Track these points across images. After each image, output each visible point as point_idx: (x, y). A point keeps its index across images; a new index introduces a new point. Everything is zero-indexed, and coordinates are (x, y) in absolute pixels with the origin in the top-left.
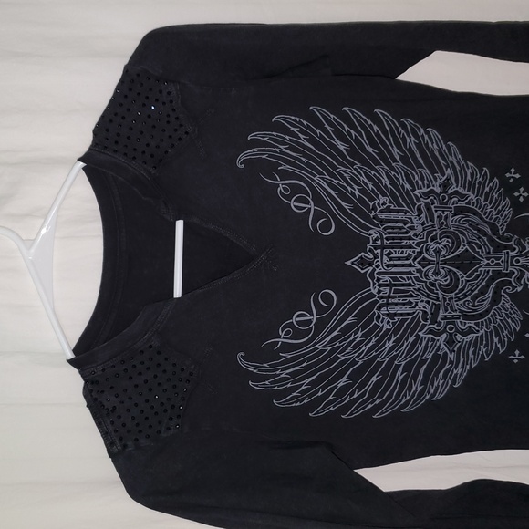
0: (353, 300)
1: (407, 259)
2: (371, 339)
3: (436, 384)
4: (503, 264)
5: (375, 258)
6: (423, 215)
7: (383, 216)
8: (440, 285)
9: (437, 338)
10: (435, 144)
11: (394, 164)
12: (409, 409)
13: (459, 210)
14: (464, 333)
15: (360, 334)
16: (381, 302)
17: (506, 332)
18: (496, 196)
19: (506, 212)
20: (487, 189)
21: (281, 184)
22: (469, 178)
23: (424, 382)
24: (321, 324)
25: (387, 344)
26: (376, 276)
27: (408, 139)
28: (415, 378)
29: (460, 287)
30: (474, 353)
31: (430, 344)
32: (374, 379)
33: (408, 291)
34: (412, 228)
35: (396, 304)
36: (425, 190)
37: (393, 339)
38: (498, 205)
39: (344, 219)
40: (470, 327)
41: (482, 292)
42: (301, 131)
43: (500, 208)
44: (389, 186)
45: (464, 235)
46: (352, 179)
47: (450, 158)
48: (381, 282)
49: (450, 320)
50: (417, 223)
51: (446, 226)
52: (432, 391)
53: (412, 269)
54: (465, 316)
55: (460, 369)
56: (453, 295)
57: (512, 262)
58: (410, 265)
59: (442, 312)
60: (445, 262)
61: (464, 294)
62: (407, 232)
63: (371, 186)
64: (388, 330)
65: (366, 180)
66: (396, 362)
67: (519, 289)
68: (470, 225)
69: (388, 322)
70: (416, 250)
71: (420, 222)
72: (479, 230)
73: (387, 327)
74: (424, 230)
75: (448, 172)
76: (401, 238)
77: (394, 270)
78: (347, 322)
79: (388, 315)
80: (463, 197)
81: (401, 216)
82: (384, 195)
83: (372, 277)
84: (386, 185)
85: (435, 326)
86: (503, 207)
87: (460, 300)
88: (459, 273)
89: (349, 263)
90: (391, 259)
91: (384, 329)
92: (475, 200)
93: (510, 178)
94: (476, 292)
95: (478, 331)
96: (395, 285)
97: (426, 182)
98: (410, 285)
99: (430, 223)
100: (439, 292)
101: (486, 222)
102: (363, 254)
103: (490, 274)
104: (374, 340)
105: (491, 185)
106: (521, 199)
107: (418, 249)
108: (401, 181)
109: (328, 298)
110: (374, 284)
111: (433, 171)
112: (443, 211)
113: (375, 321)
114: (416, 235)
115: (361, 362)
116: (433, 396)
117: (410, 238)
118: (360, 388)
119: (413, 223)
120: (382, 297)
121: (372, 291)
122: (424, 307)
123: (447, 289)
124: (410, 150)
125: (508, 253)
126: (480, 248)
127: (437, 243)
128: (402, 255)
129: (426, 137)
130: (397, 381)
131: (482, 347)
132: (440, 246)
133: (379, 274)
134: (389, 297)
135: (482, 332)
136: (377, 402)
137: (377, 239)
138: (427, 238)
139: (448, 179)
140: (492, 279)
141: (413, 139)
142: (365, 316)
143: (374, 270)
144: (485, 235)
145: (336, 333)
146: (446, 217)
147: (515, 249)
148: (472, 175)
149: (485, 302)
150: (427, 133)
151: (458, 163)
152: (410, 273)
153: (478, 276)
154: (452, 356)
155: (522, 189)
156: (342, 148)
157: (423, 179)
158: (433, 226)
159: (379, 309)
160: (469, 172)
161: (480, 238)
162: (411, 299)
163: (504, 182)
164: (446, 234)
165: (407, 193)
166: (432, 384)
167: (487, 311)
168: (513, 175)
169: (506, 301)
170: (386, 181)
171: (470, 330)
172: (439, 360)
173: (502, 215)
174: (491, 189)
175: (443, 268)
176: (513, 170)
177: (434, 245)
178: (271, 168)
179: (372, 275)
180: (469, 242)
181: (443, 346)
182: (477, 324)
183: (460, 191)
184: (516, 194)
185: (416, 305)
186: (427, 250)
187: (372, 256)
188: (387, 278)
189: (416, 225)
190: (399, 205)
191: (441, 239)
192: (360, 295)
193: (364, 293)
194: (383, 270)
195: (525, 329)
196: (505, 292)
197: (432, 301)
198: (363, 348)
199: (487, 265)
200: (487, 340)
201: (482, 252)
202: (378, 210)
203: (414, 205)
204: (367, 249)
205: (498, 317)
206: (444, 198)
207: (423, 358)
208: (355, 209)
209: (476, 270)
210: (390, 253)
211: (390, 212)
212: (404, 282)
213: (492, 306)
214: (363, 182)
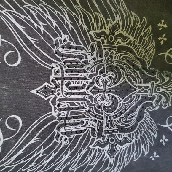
0: (36, 123)
1: (82, 88)
2: (52, 154)
4: (149, 92)
5: (57, 87)
6: (95, 53)
7: (64, 51)
9: (102, 149)
11: (75, 7)
13: (121, 48)
14: (121, 143)
15: (42, 151)
16: (60, 122)
17: (148, 140)
18: (147, 39)
19: (151, 51)
20: (142, 34)
25: (64, 157)
26: (57, 102)
30: (127, 157)
31: (97, 154)
33: (81, 113)
34: (86, 63)
35: (72, 124)
36: (98, 31)
37: (69, 153)
38: (147, 46)
39: (30, 52)
40: (125, 138)
41: (132, 111)
43: (148, 48)
44: (70, 26)
45: (123, 69)
46: (38, 15)
47: (119, 7)
48: (61, 107)
49: (111, 134)
50: (90, 58)
51: (111, 61)
53: (86, 96)
54: (122, 130)
55: (116, 170)
56: (113, 114)
57: (155, 90)
58: (84, 93)
59: (105, 129)
60: (110, 91)
61: (121, 112)
62: (82, 66)
63: (55, 24)
64: (65, 146)
65: (50, 19)
66: (70, 169)
67: (157, 108)
68: (127, 61)
69: (66, 139)
70: (89, 81)
71: (92, 57)
73: (65, 143)
74: (95, 64)
76: (78, 71)
77: (72, 97)
78: (31, 142)
79: (65, 134)
80: (125, 38)
81: (78, 52)
82: (65, 33)
83: (54, 104)
84: (67, 26)
86: (150, 47)
87: (117, 117)
88: (118, 98)
89: (34, 92)
90: (70, 88)
91: (62, 146)
92: (132, 42)
93: (160, 27)
94: (128, 111)
95: (131, 141)
96: (72, 109)
97: (100, 24)
98: (83, 108)
99: (100, 59)
100: (104, 112)
101: (138, 59)
102: (46, 84)
103: (140, 98)
104: (54, 155)
105: (146, 31)
106: (162, 43)
107: (91, 80)
108: (80, 22)
110: (55, 109)
111: (106, 17)
112: (110, 50)
114: (89, 69)
117: (84, 71)
119: (87, 58)
120: (60, 119)
121: (53, 114)
122: (93, 125)
123: (108, 110)
125: (153, 83)
126: (135, 79)
127: (105, 75)
128: (78, 85)
131: (133, 153)
132: (107, 78)
133: (60, 100)
134: (67, 118)
135: (133, 141)
137: (58, 71)
138: (97, 72)
140: (140, 102)
143: (56, 97)
144: (138, 69)
146: (111, 55)
147: (158, 80)
148: (135, 22)
149: (134, 118)
151: (125, 11)
152: (84, 99)
153: (131, 100)
154: (112, 161)
155: (164, 35)
157: (97, 22)
158: (101, 61)
159: (58, 129)
161: (134, 71)
162: (84, 120)
164: (111, 68)
165: (84, 32)
167: (136, 125)
168: (162, 24)
169: (147, 117)
170: (68, 21)
171: (126, 141)
173: (148, 53)
174: (145, 33)
175: (108, 95)
176: (163, 21)
177: (102, 77)
179: (54, 102)
180: (127, 75)
182: (129, 136)
183: (123, 33)
184: (160, 39)
185: (87, 123)
186: (97, 81)
187: (54, 86)
188: (66, 103)
189: (88, 60)
190: (77, 42)
191: (107, 72)
192: (43, 118)
193: (46, 116)
194: (63, 97)
195: (160, 137)
196: (147, 110)
197: (98, 120)
198: (45, 162)
199: (139, 92)
200: (137, 148)
201: (136, 83)
202: (60, 45)
203: (89, 43)
204: (51, 80)
205: (143, 129)
206: (111, 38)
207: (91, 165)
208: (41, 44)
209: (131, 96)
210: (68, 84)
211: (70, 48)
212: (79, 106)
213: (138, 121)
214: (48, 19)
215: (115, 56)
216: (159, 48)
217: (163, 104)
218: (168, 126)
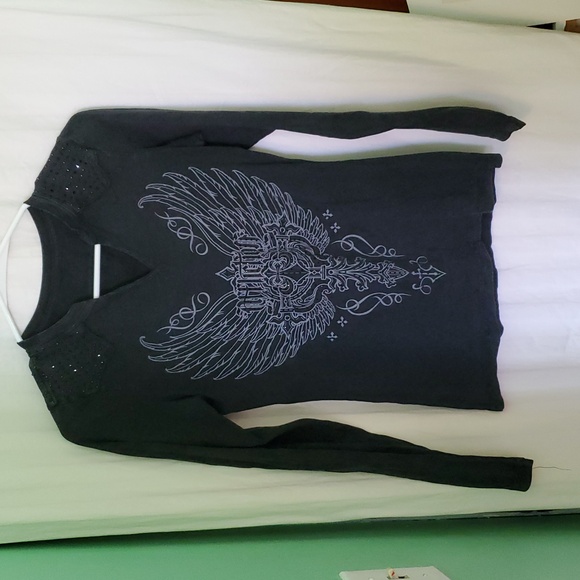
0: (221, 300)
1: (258, 271)
2: (234, 326)
3: (278, 355)
4: (321, 274)
5: (236, 271)
6: (268, 242)
7: (241, 242)
8: (280, 289)
9: (278, 325)
10: (276, 194)
11: (248, 207)
12: (259, 373)
13: (293, 238)
14: (296, 321)
15: (226, 322)
16: (240, 300)
17: (324, 320)
18: (318, 229)
19: (325, 240)
20: (311, 224)
21: (170, 220)
22: (298, 216)
23: (270, 354)
24: (199, 317)
25: (244, 329)
26: (237, 283)
27: (257, 190)
28: (264, 351)
29: (294, 291)
30: (304, 334)
31: (274, 328)
32: (236, 353)
33: (258, 293)
34: (261, 250)
35: (251, 302)
36: (269, 224)
37: (249, 326)
38: (320, 235)
39: (215, 244)
40: (300, 317)
41: (309, 294)
42: (183, 184)
43: (321, 237)
44: (245, 222)
45: (295, 254)
46: (219, 216)
47: (286, 203)
48: (240, 287)
49: (287, 312)
50: (264, 247)
51: (284, 249)
52: (275, 360)
53: (261, 278)
54: (297, 310)
55: (294, 345)
56: (289, 296)
57: (327, 273)
58: (260, 275)
59: (281, 308)
60: (283, 274)
61: (297, 295)
62: (257, 253)
63: (233, 222)
64: (245, 320)
65: (229, 218)
66: (251, 341)
67: (334, 291)
68: (300, 248)
69: (246, 314)
70: (263, 265)
71: (266, 246)
72: (306, 252)
73: (245, 317)
74: (269, 252)
75: (284, 212)
76: (253, 257)
77: (249, 278)
78: (217, 314)
79: (244, 309)
80: (295, 230)
81: (253, 242)
82: (242, 228)
83: (235, 284)
84: (243, 222)
85: (276, 316)
86: (323, 236)
87: (294, 299)
88: (293, 280)
89: (218, 274)
90: (247, 271)
91: (243, 319)
92: (303, 232)
93: (326, 216)
94: (305, 293)
95: (306, 319)
96: (251, 289)
97: (270, 219)
98: (260, 289)
99: (274, 247)
100: (280, 293)
101: (312, 247)
102: (227, 268)
103: (314, 281)
104: (236, 327)
105: (314, 221)
106: (335, 231)
107: (265, 265)
108: (253, 218)
109: (204, 298)
110: (236, 288)
111: (274, 212)
112: (282, 239)
113: (236, 314)
114: (263, 255)
115: (227, 342)
116: (275, 363)
117: (259, 257)
118: (225, 359)
119: (261, 247)
120: (240, 298)
121: (234, 293)
122: (269, 304)
123: (286, 292)
124: (259, 197)
125: (324, 267)
127: (278, 260)
128: (254, 269)
129: (270, 189)
130: (251, 354)
131: (309, 330)
132: (279, 262)
133: (239, 281)
134: (246, 297)
135: (308, 320)
136: (238, 368)
137: (237, 258)
138: (271, 257)
139: (284, 217)
140: (315, 285)
141: (261, 190)
142: (230, 310)
143: (235, 279)
144: (310, 254)
145: (209, 322)
146: (284, 244)
147: (329, 264)
148: (300, 214)
149: (311, 300)
150: (270, 186)
151: (291, 206)
152: (259, 281)
153: (305, 283)
154: (288, 337)
155: (336, 224)
156: (212, 195)
157: (267, 217)
158: (275, 249)
159: (239, 305)
160: (298, 212)
161: (306, 257)
162: (261, 299)
163: (322, 220)
164: (283, 254)
165: (258, 226)
166: (276, 355)
167: (312, 306)
168: (328, 214)
169: (325, 299)
170: (243, 218)
171: (300, 319)
172: (280, 339)
173: (322, 242)
174: (314, 223)
175: (282, 277)
176: (327, 211)
177: (275, 262)
178: (163, 209)
179: (234, 282)
180: (299, 260)
181: (282, 330)
182: (304, 315)
183: (293, 225)
184: (332, 227)
185: (264, 302)
186: (271, 265)
187: (233, 269)
188: (244, 284)
190: (253, 235)
191: (280, 258)
192: (226, 296)
193: (228, 295)
194: (242, 279)
195: (337, 319)
196: (324, 293)
197: (275, 300)
198: (229, 332)
199: (312, 275)
200: (312, 326)
201: (308, 266)
202: (238, 238)
203: (262, 235)
204: (231, 265)
205: (319, 310)
206: (282, 230)
207: (269, 338)
208: (223, 238)
209: (304, 279)
210: (246, 267)
211: (246, 240)
212: (256, 287)
213: (315, 303)
214: (227, 218)
215: (289, 245)
217: (340, 287)
218: (348, 309)
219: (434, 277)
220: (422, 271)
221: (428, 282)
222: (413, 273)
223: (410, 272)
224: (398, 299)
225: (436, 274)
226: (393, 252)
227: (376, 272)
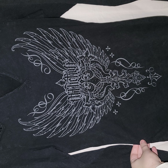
0: (59, 96)
1: (76, 81)
2: (67, 109)
3: (90, 123)
4: (107, 81)
5: (65, 81)
6: (81, 65)
7: (67, 66)
8: (88, 89)
9: (89, 107)
10: (82, 40)
11: (69, 48)
12: (82, 132)
13: (92, 62)
14: (97, 105)
15: (63, 107)
16: (69, 96)
17: (110, 104)
18: (104, 56)
19: (108, 61)
20: (100, 54)
21: (29, 57)
22: (94, 50)
23: (86, 122)
24: (49, 106)
25: (73, 110)
26: (67, 87)
27: (72, 39)
28: (83, 121)
29: (95, 89)
30: (102, 112)
31: (87, 109)
32: (69, 123)
33: (78, 92)
34: (77, 69)
35: (74, 97)
36: (80, 56)
37: (75, 108)
39: (54, 68)
40: (99, 103)
41: (102, 91)
42: (35, 37)
43: (106, 60)
44: (68, 55)
45: (94, 71)
46: (55, 53)
47: (87, 44)
48: (69, 89)
49: (93, 101)
51: (89, 68)
52: (89, 125)
53: (78, 84)
54: (97, 99)
55: (98, 117)
56: (93, 92)
57: (109, 80)
58: (77, 83)
59: (90, 98)
60: (88, 81)
61: (96, 92)
62: (76, 71)
63: (62, 56)
64: (73, 106)
65: (60, 54)
66: (76, 116)
67: (114, 89)
68: (96, 67)
69: (72, 103)
70: (79, 78)
71: (80, 67)
72: (99, 69)
74: (81, 70)
75: (87, 49)
76: (74, 74)
77: (73, 84)
78: (58, 104)
79: (72, 101)
80: (93, 57)
81: (73, 65)
82: (67, 58)
84: (67, 55)
85: (88, 103)
86: (107, 60)
87: (95, 94)
88: (94, 85)
89: (57, 83)
90: (71, 81)
91: (72, 105)
92: (97, 58)
93: (107, 50)
94: (100, 91)
95: (102, 104)
96: (74, 90)
97: (80, 53)
98: (79, 89)
99: (83, 67)
100: (88, 91)
101: (101, 66)
102: (61, 80)
103: (104, 84)
104: (68, 109)
105: (102, 52)
106: (112, 57)
107: (80, 77)
108: (72, 53)
109: (51, 96)
110: (66, 90)
111: (82, 49)
112: (87, 63)
113: (68, 103)
114: (78, 72)
115: (64, 117)
116: (89, 127)
117: (77, 74)
118: (64, 126)
119: (77, 67)
120: (70, 94)
121: (66, 92)
122: (84, 97)
123: (91, 90)
124: (74, 42)
125: (108, 77)
126: (99, 76)
127: (86, 75)
128: (74, 80)
129: (78, 38)
130: (77, 123)
131: (104, 109)
132: (87, 76)
133: (68, 86)
134: (72, 94)
135: (103, 104)
136: (70, 131)
137: (65, 74)
138: (82, 73)
139: (87, 51)
140: (105, 86)
141: (74, 39)
142: (64, 101)
143: (66, 85)
144: (101, 71)
145: (54, 108)
146: (89, 65)
147: (110, 76)
148: (95, 49)
149: (103, 94)
150: (79, 36)
151: (90, 46)
152: (78, 85)
153: (100, 85)
154: (95, 113)
155: (112, 53)
156: (50, 43)
158: (84, 68)
159: (69, 98)
160: (94, 48)
161: (99, 72)
162: (80, 95)
164: (88, 71)
165: (74, 57)
166: (89, 123)
168: (108, 48)
169: (110, 94)
170: (67, 54)
171: (99, 104)
172: (91, 114)
173: (106, 63)
174: (102, 54)
175: (88, 83)
176: (108, 47)
177: (85, 76)
178: (25, 51)
179: (65, 87)
180: (95, 74)
181: (91, 110)
182: (101, 102)
183: (92, 55)
184: (110, 55)
185: (81, 96)
186: (82, 77)
187: (64, 81)
188: (71, 87)
189: (78, 68)
190: (72, 62)
191: (86, 73)
192: (62, 94)
193: (63, 93)
194: (69, 85)
195: (116, 102)
196: (110, 90)
197: (86, 95)
198: (65, 112)
199: (102, 81)
200: (105, 107)
201: (100, 77)
202: (65, 64)
203: (77, 61)
204: (63, 78)
205: (107, 99)
206: (87, 58)
207: (85, 114)
208: (58, 64)
209: (99, 83)
210: (70, 79)
211: (70, 64)
212: (77, 89)
213: (105, 96)
214: (59, 54)
215: (91, 66)
216: (111, 59)
217: (116, 86)
218: (121, 97)
219: (156, 78)
220: (151, 76)
221: (154, 81)
222: (148, 77)
223: (146, 77)
224: (143, 90)
225: (157, 77)
226: (139, 65)
227: (131, 78)
